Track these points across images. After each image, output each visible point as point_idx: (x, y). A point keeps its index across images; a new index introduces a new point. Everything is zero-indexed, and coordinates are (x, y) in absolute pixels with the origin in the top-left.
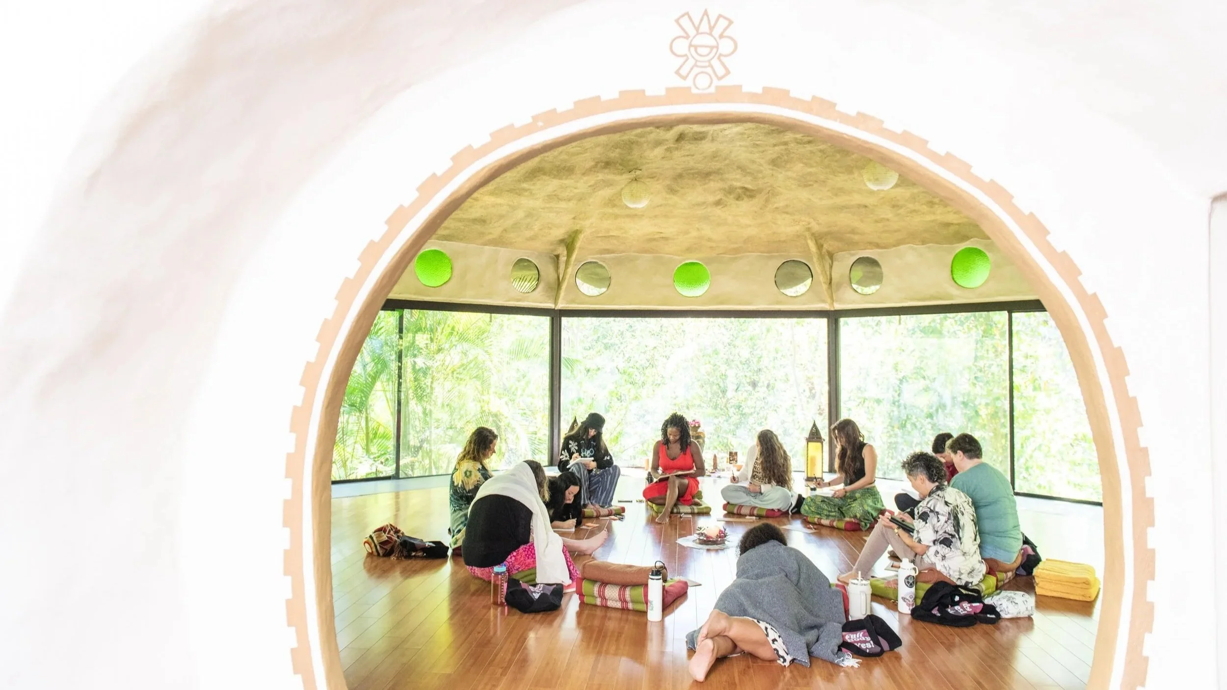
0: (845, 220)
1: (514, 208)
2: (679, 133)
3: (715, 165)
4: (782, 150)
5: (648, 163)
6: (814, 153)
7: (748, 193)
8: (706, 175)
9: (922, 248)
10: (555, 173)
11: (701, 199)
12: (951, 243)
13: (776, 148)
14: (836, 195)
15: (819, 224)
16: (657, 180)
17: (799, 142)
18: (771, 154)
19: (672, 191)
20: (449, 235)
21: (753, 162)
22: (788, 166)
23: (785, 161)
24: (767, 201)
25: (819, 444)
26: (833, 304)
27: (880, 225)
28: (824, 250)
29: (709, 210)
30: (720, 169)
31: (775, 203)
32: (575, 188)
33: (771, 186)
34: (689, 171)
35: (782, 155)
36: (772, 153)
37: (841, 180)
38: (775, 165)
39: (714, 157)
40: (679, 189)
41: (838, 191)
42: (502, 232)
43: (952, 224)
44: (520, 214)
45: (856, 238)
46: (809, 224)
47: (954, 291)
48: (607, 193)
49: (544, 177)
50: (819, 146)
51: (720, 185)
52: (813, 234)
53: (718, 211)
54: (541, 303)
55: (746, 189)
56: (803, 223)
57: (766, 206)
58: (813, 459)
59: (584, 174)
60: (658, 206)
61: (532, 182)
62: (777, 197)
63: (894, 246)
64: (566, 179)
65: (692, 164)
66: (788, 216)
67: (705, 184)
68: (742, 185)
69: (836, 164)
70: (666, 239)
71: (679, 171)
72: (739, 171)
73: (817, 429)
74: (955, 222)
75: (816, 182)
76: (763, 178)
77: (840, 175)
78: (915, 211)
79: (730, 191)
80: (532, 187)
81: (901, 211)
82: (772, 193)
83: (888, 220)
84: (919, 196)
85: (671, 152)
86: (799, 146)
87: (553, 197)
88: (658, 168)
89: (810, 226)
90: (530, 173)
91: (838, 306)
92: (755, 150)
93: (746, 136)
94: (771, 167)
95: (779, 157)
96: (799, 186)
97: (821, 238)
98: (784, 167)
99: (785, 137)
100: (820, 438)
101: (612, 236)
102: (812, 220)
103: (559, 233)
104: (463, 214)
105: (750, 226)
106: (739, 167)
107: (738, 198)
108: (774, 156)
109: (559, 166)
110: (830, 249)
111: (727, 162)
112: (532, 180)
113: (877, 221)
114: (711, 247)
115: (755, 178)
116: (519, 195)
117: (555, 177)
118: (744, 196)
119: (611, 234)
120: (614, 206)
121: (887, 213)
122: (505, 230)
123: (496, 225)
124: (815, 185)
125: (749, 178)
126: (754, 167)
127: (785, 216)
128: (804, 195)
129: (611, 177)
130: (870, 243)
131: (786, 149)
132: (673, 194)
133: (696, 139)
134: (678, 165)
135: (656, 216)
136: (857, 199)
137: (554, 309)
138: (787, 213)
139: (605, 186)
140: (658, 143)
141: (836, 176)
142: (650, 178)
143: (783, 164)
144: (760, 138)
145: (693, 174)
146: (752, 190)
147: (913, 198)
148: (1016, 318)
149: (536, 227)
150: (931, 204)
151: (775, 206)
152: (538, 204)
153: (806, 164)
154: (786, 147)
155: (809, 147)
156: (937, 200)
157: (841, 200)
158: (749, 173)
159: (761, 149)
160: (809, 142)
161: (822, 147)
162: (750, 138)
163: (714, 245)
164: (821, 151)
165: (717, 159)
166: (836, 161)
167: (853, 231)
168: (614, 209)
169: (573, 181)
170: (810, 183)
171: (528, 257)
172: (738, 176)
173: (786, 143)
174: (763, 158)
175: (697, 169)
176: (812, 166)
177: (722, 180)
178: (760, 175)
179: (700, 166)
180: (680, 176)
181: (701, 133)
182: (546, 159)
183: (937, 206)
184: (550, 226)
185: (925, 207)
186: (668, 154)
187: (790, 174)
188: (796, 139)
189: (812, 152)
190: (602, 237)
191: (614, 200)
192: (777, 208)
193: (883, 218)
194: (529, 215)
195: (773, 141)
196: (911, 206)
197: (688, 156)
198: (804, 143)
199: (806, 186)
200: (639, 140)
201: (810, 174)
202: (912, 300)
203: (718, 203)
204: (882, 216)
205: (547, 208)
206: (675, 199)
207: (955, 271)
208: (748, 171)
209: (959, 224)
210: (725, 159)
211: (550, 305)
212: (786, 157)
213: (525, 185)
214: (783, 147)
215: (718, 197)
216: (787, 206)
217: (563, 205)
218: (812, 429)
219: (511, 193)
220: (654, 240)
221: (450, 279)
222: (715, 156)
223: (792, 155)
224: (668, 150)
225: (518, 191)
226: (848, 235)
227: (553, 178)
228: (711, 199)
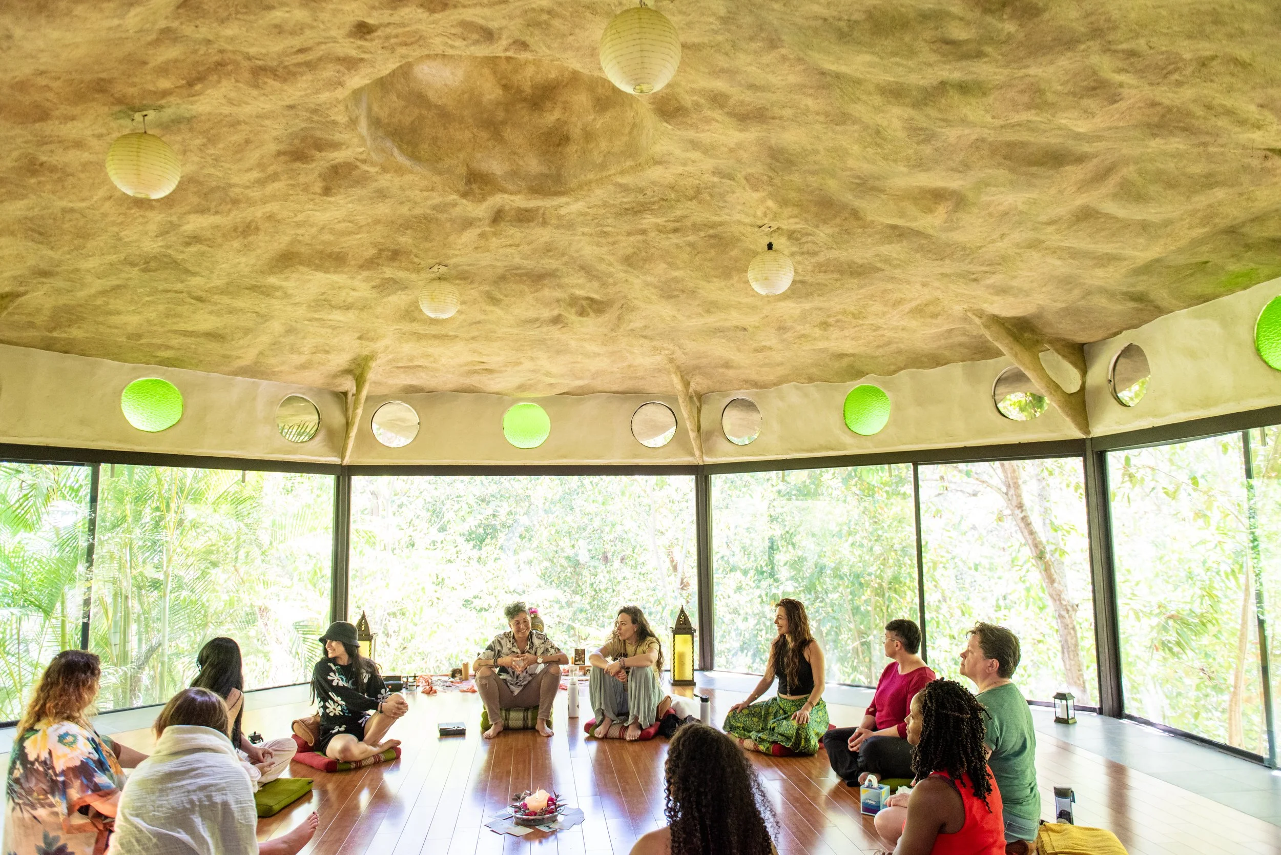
0: (719, 349)
1: (264, 318)
2: (495, 210)
3: (550, 263)
4: (638, 242)
5: (457, 256)
6: (681, 247)
7: (595, 307)
8: (537, 278)
9: (810, 388)
10: (317, 262)
11: (532, 314)
12: (843, 381)
13: (631, 238)
14: (708, 311)
15: (684, 354)
16: (472, 282)
17: (661, 230)
18: (624, 248)
19: (493, 300)
20: (176, 359)
21: (602, 260)
22: (647, 266)
23: (642, 259)
24: (619, 318)
25: (688, 637)
26: (702, 457)
27: (760, 356)
28: (691, 390)
29: (544, 329)
30: (557, 270)
31: (631, 322)
32: (354, 290)
33: (625, 297)
34: (515, 272)
35: (639, 249)
36: (626, 245)
37: (713, 290)
38: (629, 265)
39: (549, 251)
40: (501, 297)
41: (711, 307)
42: (258, 355)
43: (847, 355)
44: (276, 326)
45: (731, 373)
46: (673, 353)
47: (847, 439)
48: (399, 299)
49: (301, 268)
50: (688, 236)
51: (558, 294)
52: (678, 367)
53: (555, 332)
54: (320, 456)
55: (591, 300)
56: (666, 352)
57: (618, 326)
58: (682, 656)
59: (361, 267)
60: (475, 323)
61: (283, 276)
62: (634, 313)
63: (775, 384)
64: (335, 272)
65: (517, 260)
66: (647, 341)
67: (537, 291)
68: (585, 295)
69: (709, 264)
70: (489, 371)
71: (500, 271)
72: (582, 273)
73: (686, 616)
74: (851, 351)
75: (683, 291)
76: (615, 284)
77: (715, 280)
78: (803, 336)
79: (573, 301)
80: (284, 284)
81: (789, 335)
82: (627, 308)
83: (770, 348)
84: (811, 315)
85: (487, 240)
86: (663, 236)
87: (322, 303)
88: (470, 265)
89: (674, 356)
90: (277, 261)
91: (709, 460)
92: (603, 241)
93: (589, 218)
94: (625, 268)
95: (635, 253)
96: (662, 296)
97: (688, 374)
98: (642, 268)
99: (644, 221)
100: (690, 628)
101: (420, 366)
102: (677, 348)
103: (340, 360)
104: (185, 323)
105: (599, 354)
106: (582, 268)
107: (582, 313)
108: (630, 251)
109: (322, 252)
110: (699, 389)
111: (565, 259)
112: (281, 272)
113: (756, 350)
114: (551, 385)
115: (604, 285)
116: (268, 295)
117: (318, 268)
118: (589, 310)
119: (416, 363)
120: (414, 320)
121: (769, 339)
122: (261, 353)
123: (241, 342)
124: (683, 297)
125: (596, 284)
126: (603, 267)
127: (642, 341)
128: (666, 310)
129: (401, 274)
130: (746, 381)
131: (645, 241)
132: (494, 305)
133: (520, 220)
134: (498, 260)
135: (473, 338)
136: (735, 318)
137: (341, 465)
138: (645, 337)
139: (398, 290)
140: (468, 223)
141: (709, 282)
142: (461, 279)
143: (641, 264)
144: (609, 221)
145: (520, 275)
146: (602, 302)
147: (804, 317)
148: (922, 472)
149: (305, 349)
150: (825, 325)
151: (629, 328)
152: (301, 311)
153: (670, 265)
154: (644, 238)
155: (675, 239)
156: (831, 320)
157: (712, 320)
158: (594, 276)
159: (610, 240)
160: (676, 230)
161: (691, 238)
162: (596, 221)
163: (553, 381)
164: (690, 244)
165: (551, 254)
166: (711, 260)
167: (727, 365)
168: (414, 324)
169: (345, 276)
170: (676, 293)
171: (304, 394)
172: (581, 281)
173: (644, 232)
174: (614, 254)
175: (525, 268)
176: (678, 268)
177: (560, 286)
178: (611, 281)
179: (530, 264)
180: (503, 278)
181: (527, 210)
182: (300, 238)
183: (832, 328)
184: (327, 348)
185: (817, 330)
186: (482, 243)
187: (649, 279)
188: (657, 225)
189: (678, 246)
190: (405, 367)
191: (413, 311)
192: (632, 330)
193: (765, 347)
194: (290, 331)
195: (627, 227)
196: (800, 329)
197: (511, 245)
198: (668, 232)
199: (670, 297)
200: (439, 216)
201: (676, 280)
202: (796, 451)
203: (557, 320)
204: (764, 343)
205: (316, 319)
206: (498, 312)
207: (848, 415)
208: (595, 273)
209: (853, 355)
210: (563, 255)
211: (334, 460)
212: (644, 254)
213: (272, 280)
214: (640, 237)
215: (556, 312)
216: (646, 327)
217: (338, 316)
218: (679, 617)
219: (255, 291)
220: (475, 372)
221: (179, 421)
222: (548, 249)
223: (653, 250)
224: (482, 235)
225: (265, 289)
226: (721, 370)
227: (316, 270)
228: (547, 314)
